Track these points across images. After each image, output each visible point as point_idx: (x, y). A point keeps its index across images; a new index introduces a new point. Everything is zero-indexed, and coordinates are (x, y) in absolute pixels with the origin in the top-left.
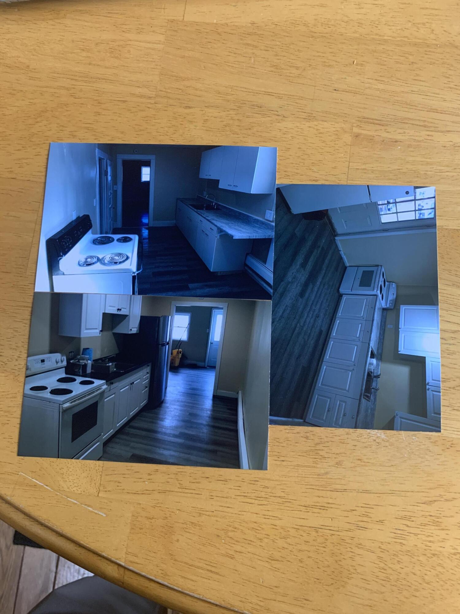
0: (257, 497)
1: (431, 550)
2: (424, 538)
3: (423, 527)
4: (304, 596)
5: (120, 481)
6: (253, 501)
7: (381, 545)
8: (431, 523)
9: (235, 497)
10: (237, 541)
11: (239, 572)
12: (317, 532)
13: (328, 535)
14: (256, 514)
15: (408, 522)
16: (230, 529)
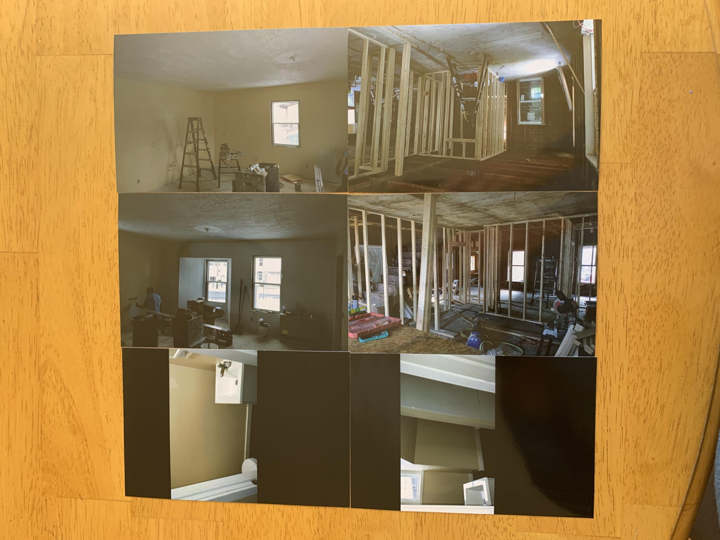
0: (604, 388)
1: (635, 223)
2: (625, 229)
3: (615, 231)
4: (691, 338)
5: (604, 518)
6: (608, 392)
7: (636, 269)
8: (610, 225)
9: (606, 410)
10: (648, 403)
11: (676, 399)
12: (630, 329)
13: (632, 320)
14: (619, 388)
15: (611, 245)
16: (636, 411)
